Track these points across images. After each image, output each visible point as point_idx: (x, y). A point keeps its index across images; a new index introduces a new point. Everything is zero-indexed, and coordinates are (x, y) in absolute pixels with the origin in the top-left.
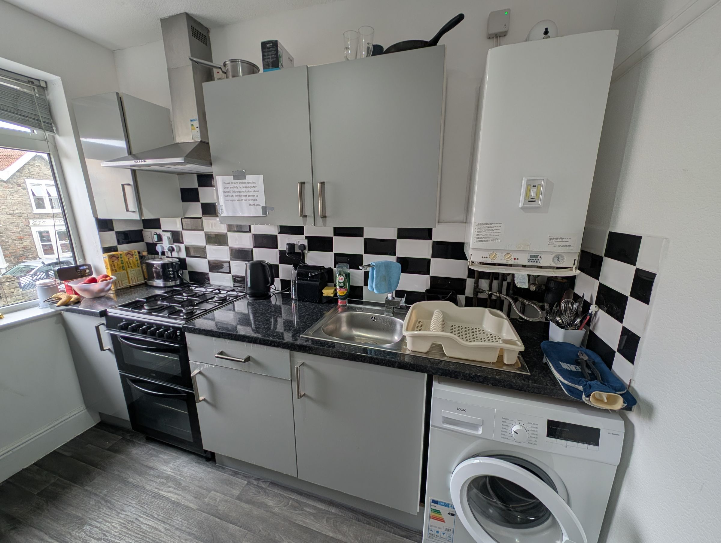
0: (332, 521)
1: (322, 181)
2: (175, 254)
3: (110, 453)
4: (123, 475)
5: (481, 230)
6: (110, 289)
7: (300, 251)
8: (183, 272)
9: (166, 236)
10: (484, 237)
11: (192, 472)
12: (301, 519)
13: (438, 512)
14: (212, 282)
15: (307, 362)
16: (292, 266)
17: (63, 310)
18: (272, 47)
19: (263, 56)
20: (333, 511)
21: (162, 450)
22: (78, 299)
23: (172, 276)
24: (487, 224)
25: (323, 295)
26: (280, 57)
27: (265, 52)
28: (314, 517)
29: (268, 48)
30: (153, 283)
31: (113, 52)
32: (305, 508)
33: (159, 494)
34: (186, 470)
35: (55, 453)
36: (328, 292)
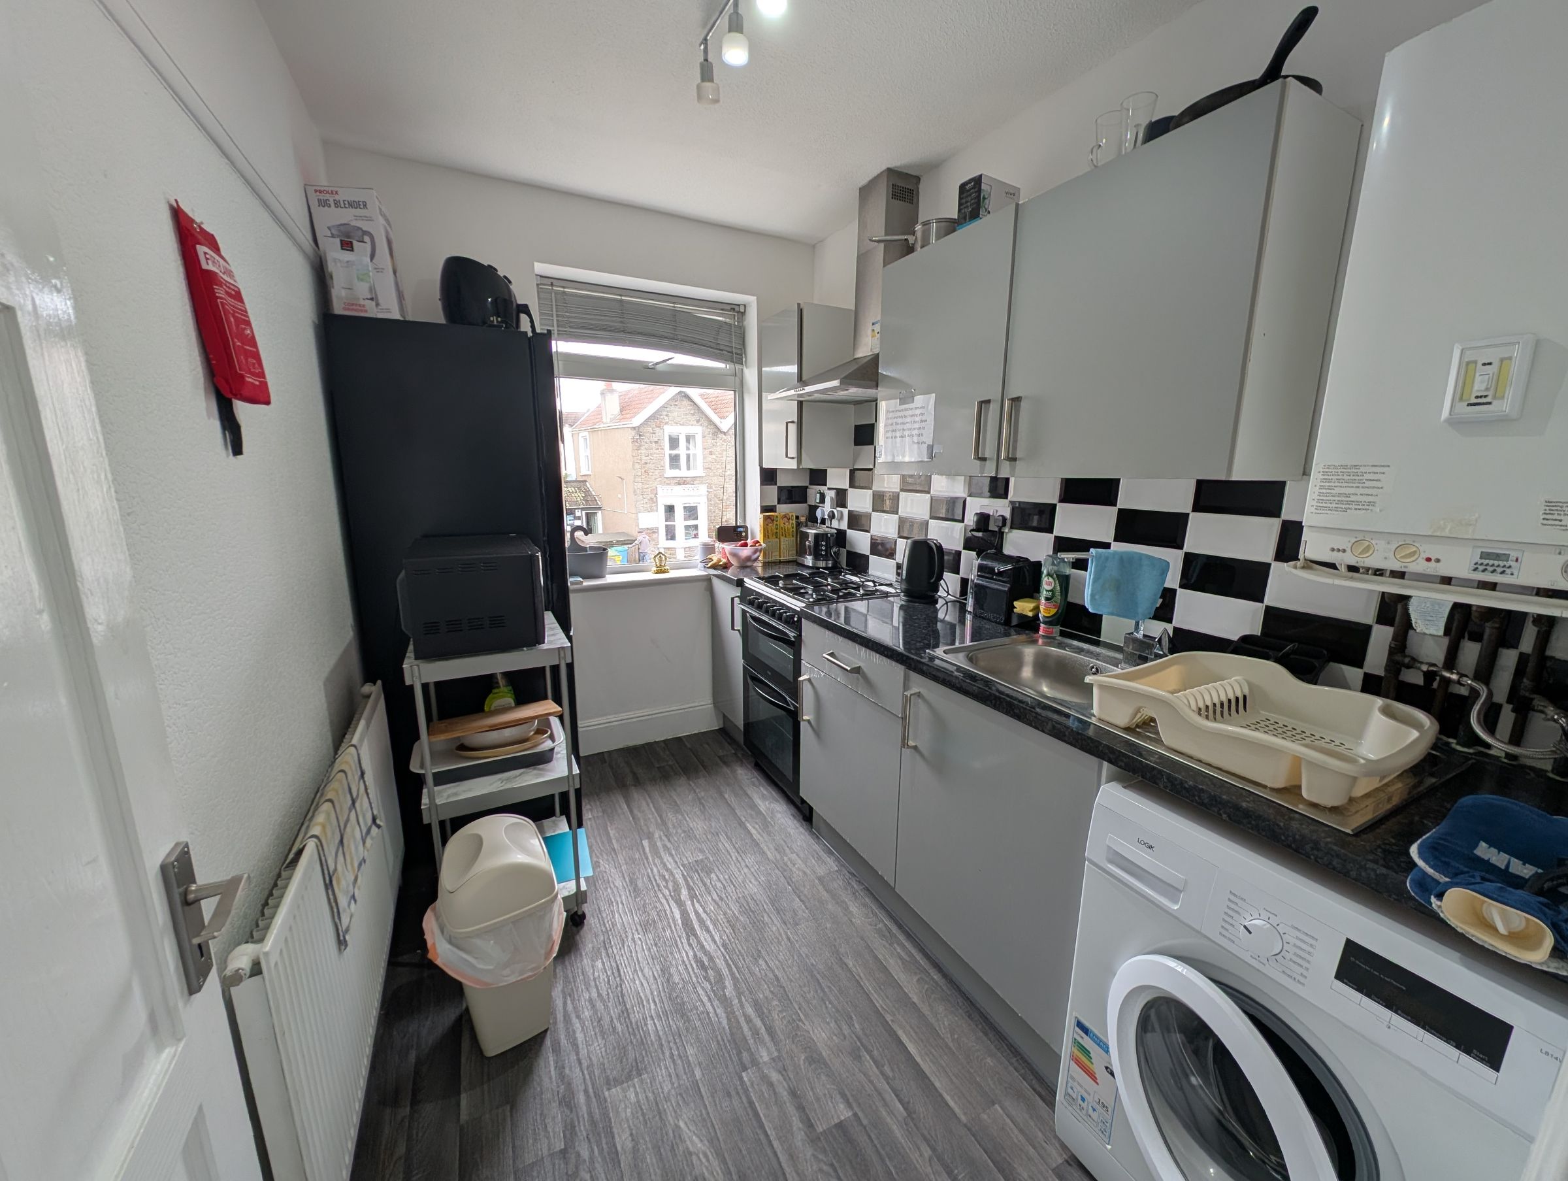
0: (926, 986)
1: (1015, 396)
2: (835, 524)
3: (719, 762)
4: (722, 787)
5: (1330, 481)
6: (757, 559)
7: (997, 529)
8: (839, 550)
9: (830, 495)
10: (1337, 498)
11: (784, 822)
12: (882, 953)
13: (1086, 1052)
14: (871, 571)
15: (923, 691)
16: (975, 553)
17: (714, 575)
18: (974, 187)
19: (960, 204)
20: (935, 977)
21: (765, 784)
22: (725, 564)
23: (823, 553)
24: (1345, 467)
25: (1015, 610)
26: (984, 198)
27: (962, 198)
28: (903, 963)
29: (968, 191)
30: (804, 561)
31: (814, 246)
32: (895, 945)
33: (744, 823)
34: (779, 815)
35: (679, 739)
36: (1023, 607)
